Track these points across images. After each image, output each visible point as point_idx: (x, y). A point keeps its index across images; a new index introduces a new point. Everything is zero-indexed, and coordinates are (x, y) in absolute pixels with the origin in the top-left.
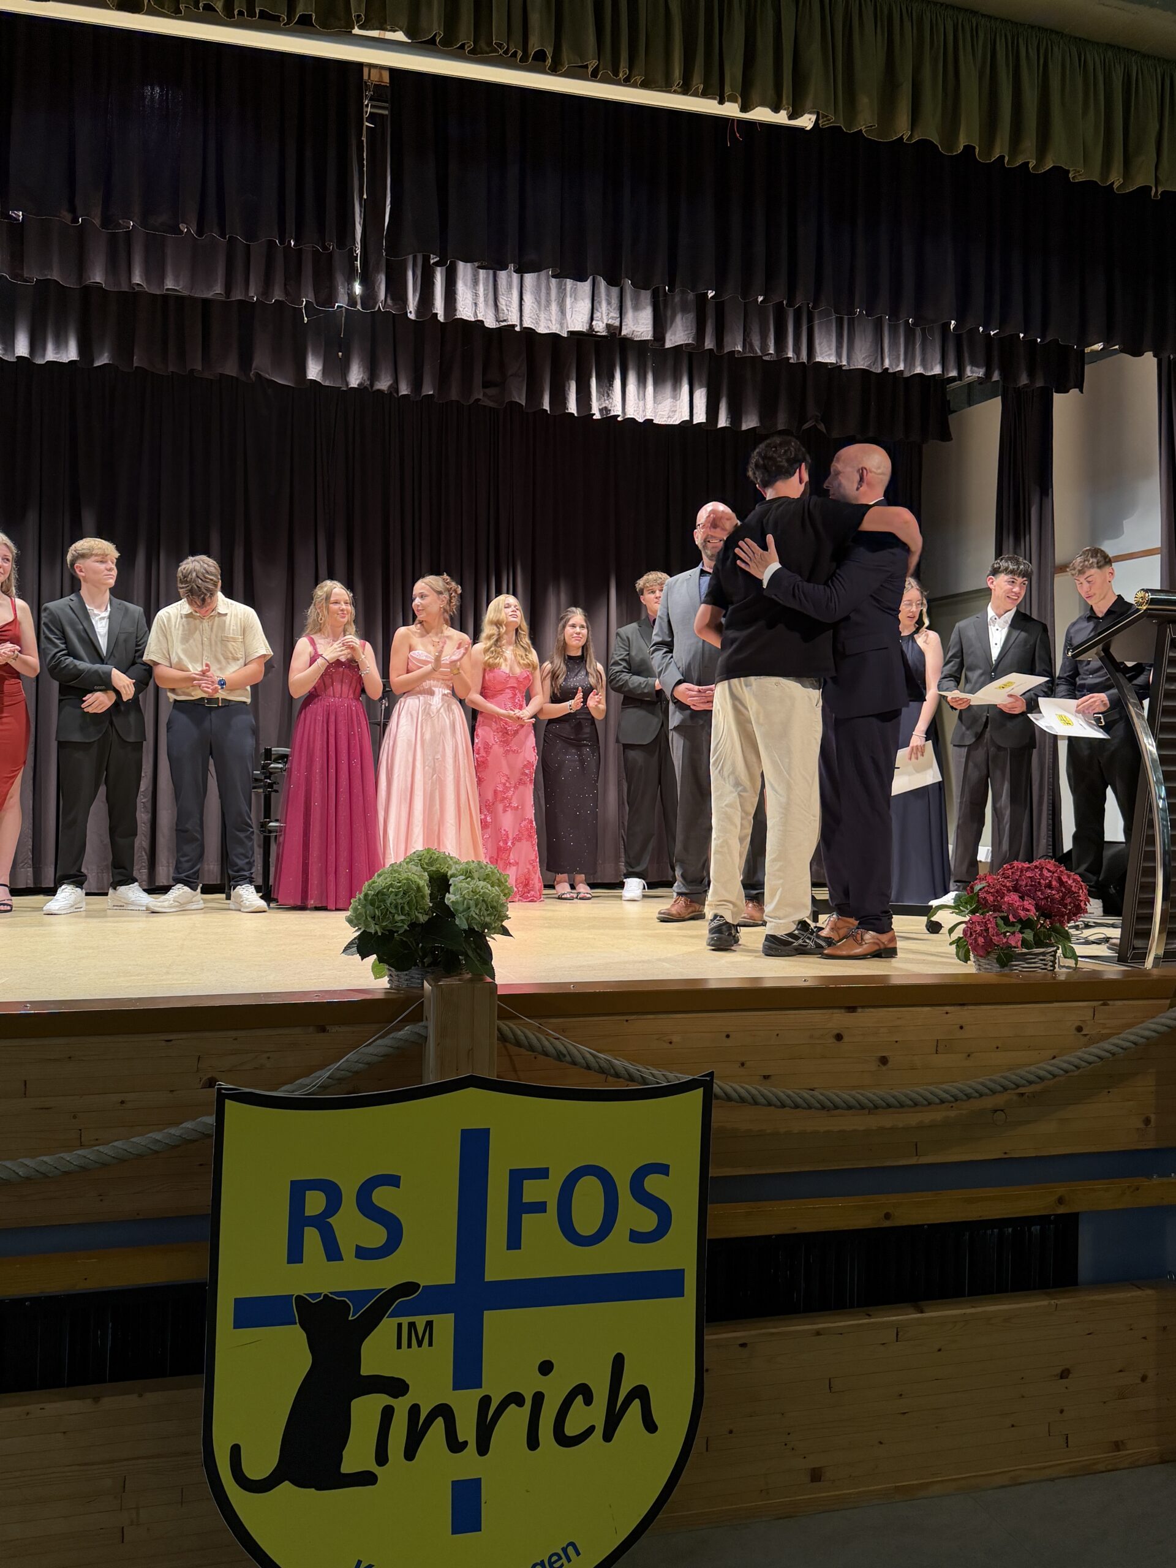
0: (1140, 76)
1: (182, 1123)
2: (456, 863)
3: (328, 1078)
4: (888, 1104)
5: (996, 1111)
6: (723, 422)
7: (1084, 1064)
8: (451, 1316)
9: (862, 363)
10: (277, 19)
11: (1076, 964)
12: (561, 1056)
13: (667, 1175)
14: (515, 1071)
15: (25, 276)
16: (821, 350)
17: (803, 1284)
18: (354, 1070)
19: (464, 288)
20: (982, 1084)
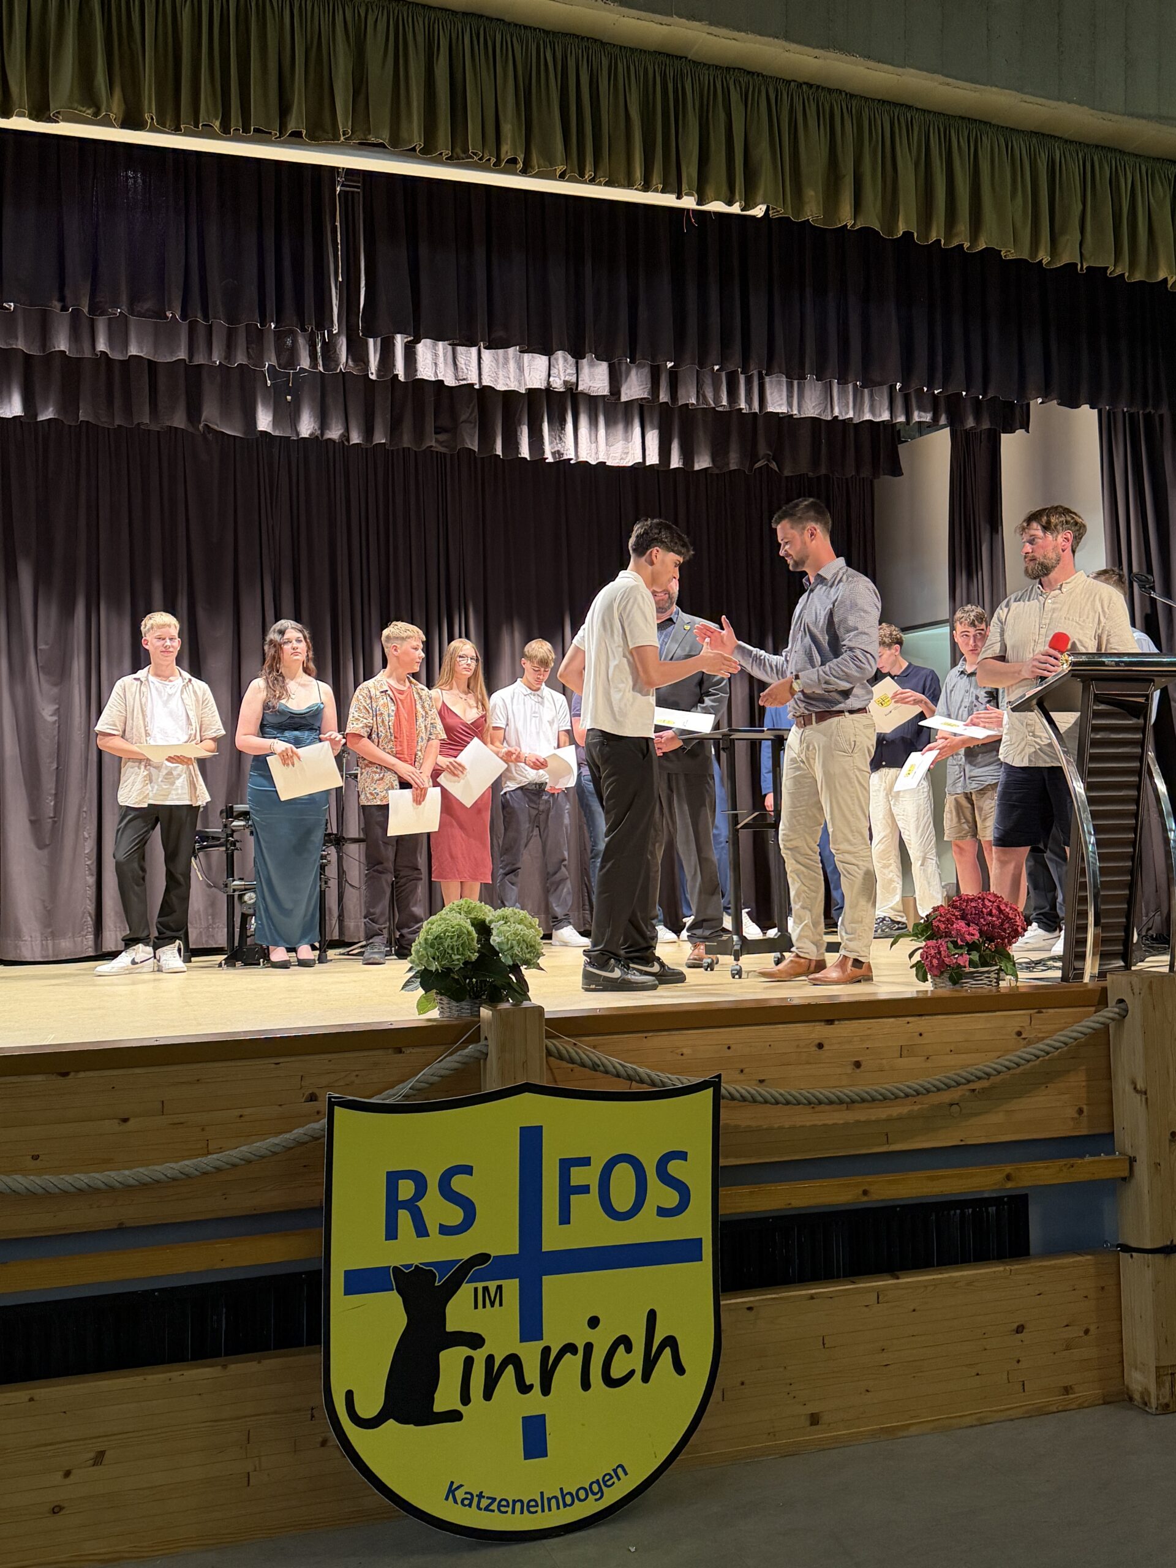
0: (1063, 162)
1: (292, 1130)
3: (410, 1089)
4: (862, 1099)
5: (951, 1105)
6: (675, 462)
7: (1023, 1062)
8: (516, 1282)
9: (812, 411)
10: (270, 133)
11: (1017, 981)
12: (597, 1067)
13: (686, 1160)
14: (556, 1082)
16: (772, 400)
17: (797, 1261)
18: (431, 1081)
19: (424, 349)
20: (938, 1080)
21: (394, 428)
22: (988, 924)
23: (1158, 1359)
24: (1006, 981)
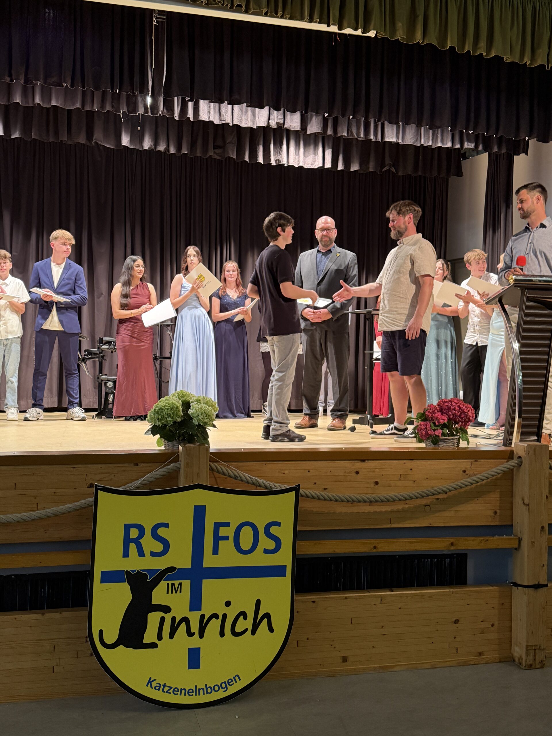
1: (80, 501)
2: (194, 397)
3: (140, 484)
4: (376, 501)
5: (426, 506)
6: (340, 167)
7: (464, 486)
8: (189, 582)
9: (410, 141)
11: (468, 444)
12: (236, 478)
13: (280, 526)
14: (217, 484)
16: (388, 135)
17: (342, 580)
18: (150, 481)
19: (203, 104)
20: (418, 493)
21: (192, 146)
22: (453, 415)
23: (527, 642)
24: (463, 444)
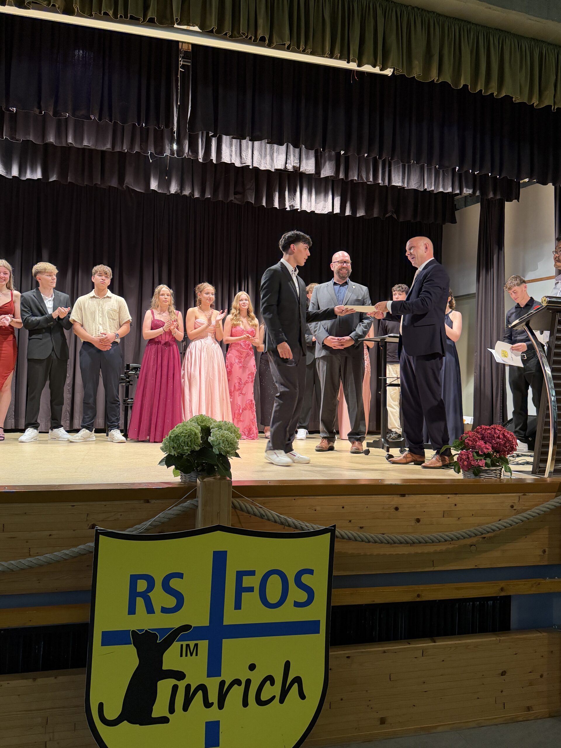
0: (547, 52)
1: (78, 546)
2: (214, 422)
3: (150, 525)
4: (419, 542)
5: (472, 545)
6: (348, 213)
7: (514, 523)
8: (206, 642)
9: (414, 186)
10: (138, 19)
11: (511, 475)
12: (262, 516)
13: (313, 575)
15: (17, 138)
16: (395, 180)
17: (378, 628)
18: (162, 521)
19: (226, 148)
20: (465, 532)
21: (215, 192)
22: (497, 443)
24: (505, 476)
